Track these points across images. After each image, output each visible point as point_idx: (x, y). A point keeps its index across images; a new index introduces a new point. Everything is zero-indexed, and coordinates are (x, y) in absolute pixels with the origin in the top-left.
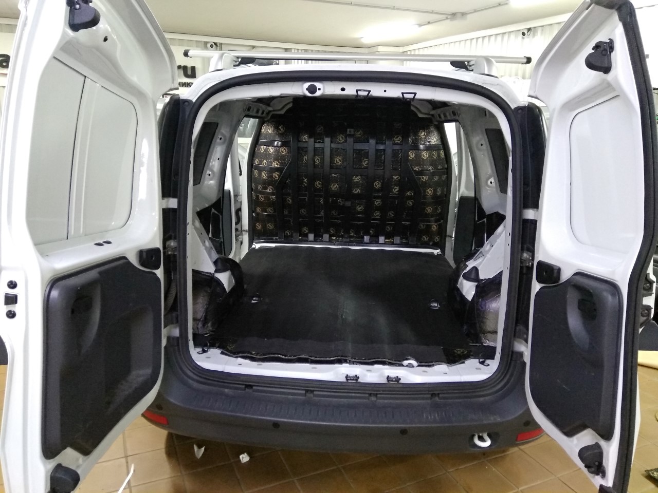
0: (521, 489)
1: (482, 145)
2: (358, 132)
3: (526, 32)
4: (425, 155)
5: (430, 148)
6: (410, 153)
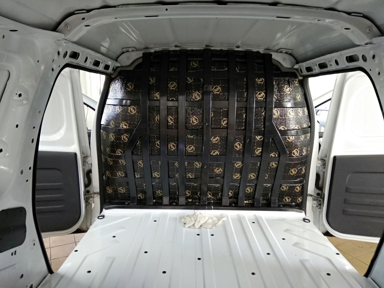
5: (296, 105)
6: (275, 111)
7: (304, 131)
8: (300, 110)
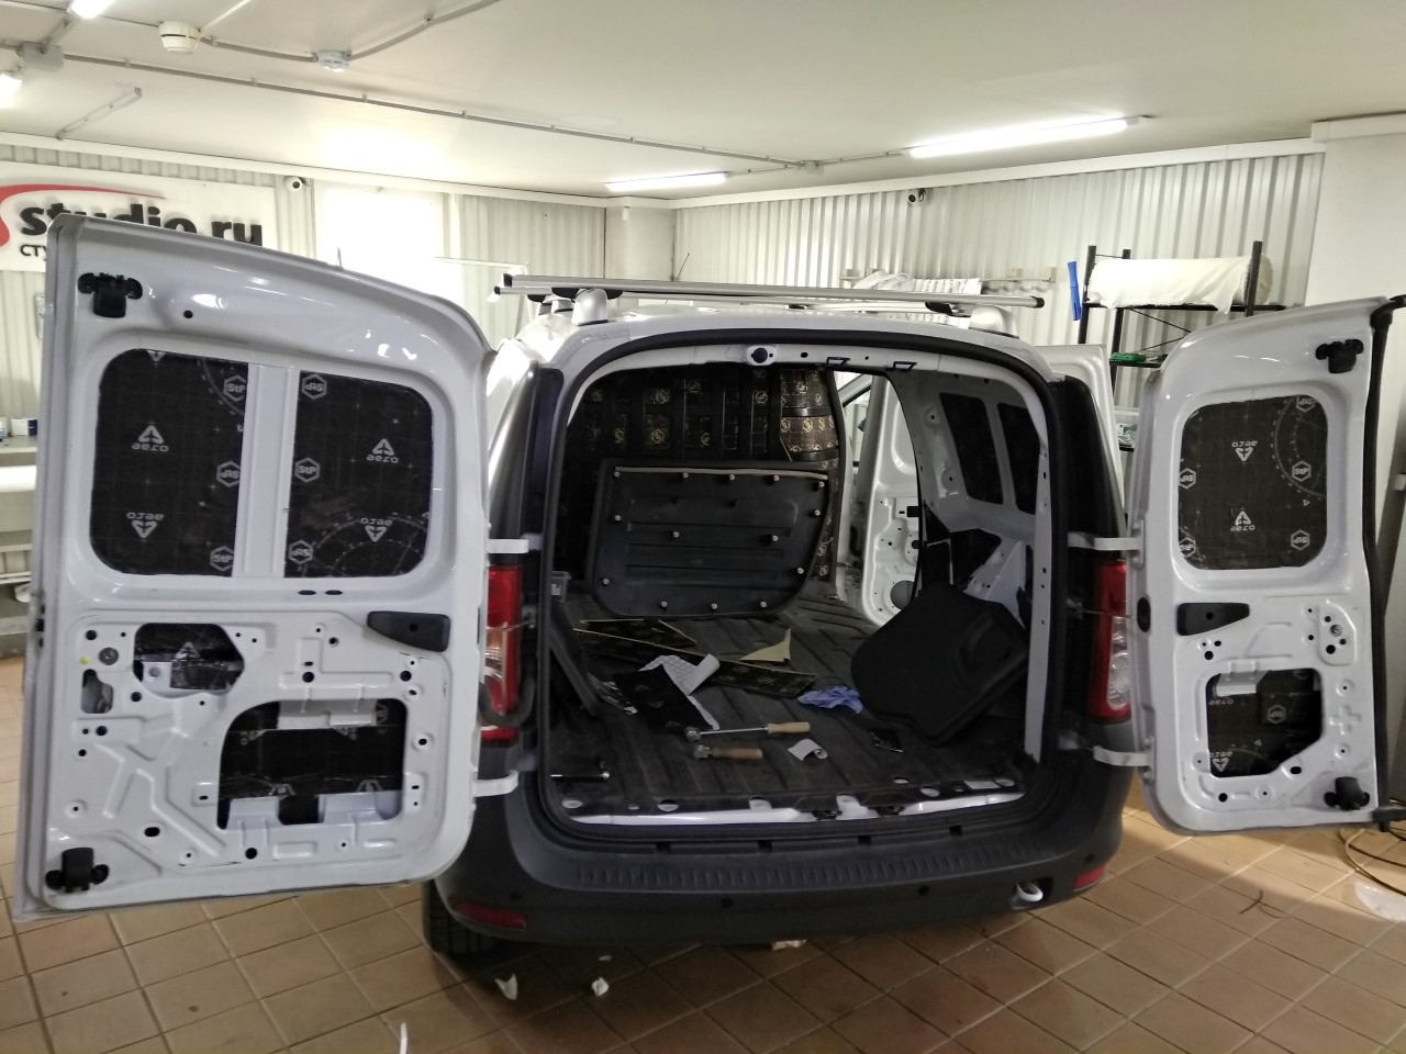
0: (1057, 975)
1: (933, 417)
2: (692, 384)
3: (916, 196)
4: (808, 426)
5: (814, 413)
6: (783, 422)
7: (827, 454)
8: (821, 421)
